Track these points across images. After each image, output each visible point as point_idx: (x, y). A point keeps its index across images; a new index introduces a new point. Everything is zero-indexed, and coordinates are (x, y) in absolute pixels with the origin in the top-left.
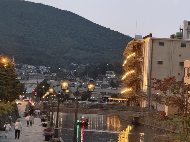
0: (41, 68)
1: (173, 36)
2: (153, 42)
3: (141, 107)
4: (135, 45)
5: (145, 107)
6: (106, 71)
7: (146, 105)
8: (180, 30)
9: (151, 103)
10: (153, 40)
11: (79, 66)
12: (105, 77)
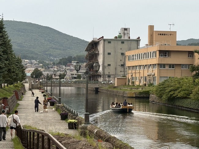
0: (33, 61)
1: (116, 37)
3: (99, 82)
4: (93, 44)
6: (72, 61)
7: (102, 80)
8: (119, 33)
9: (105, 79)
10: (104, 40)
11: (55, 59)
12: (71, 65)
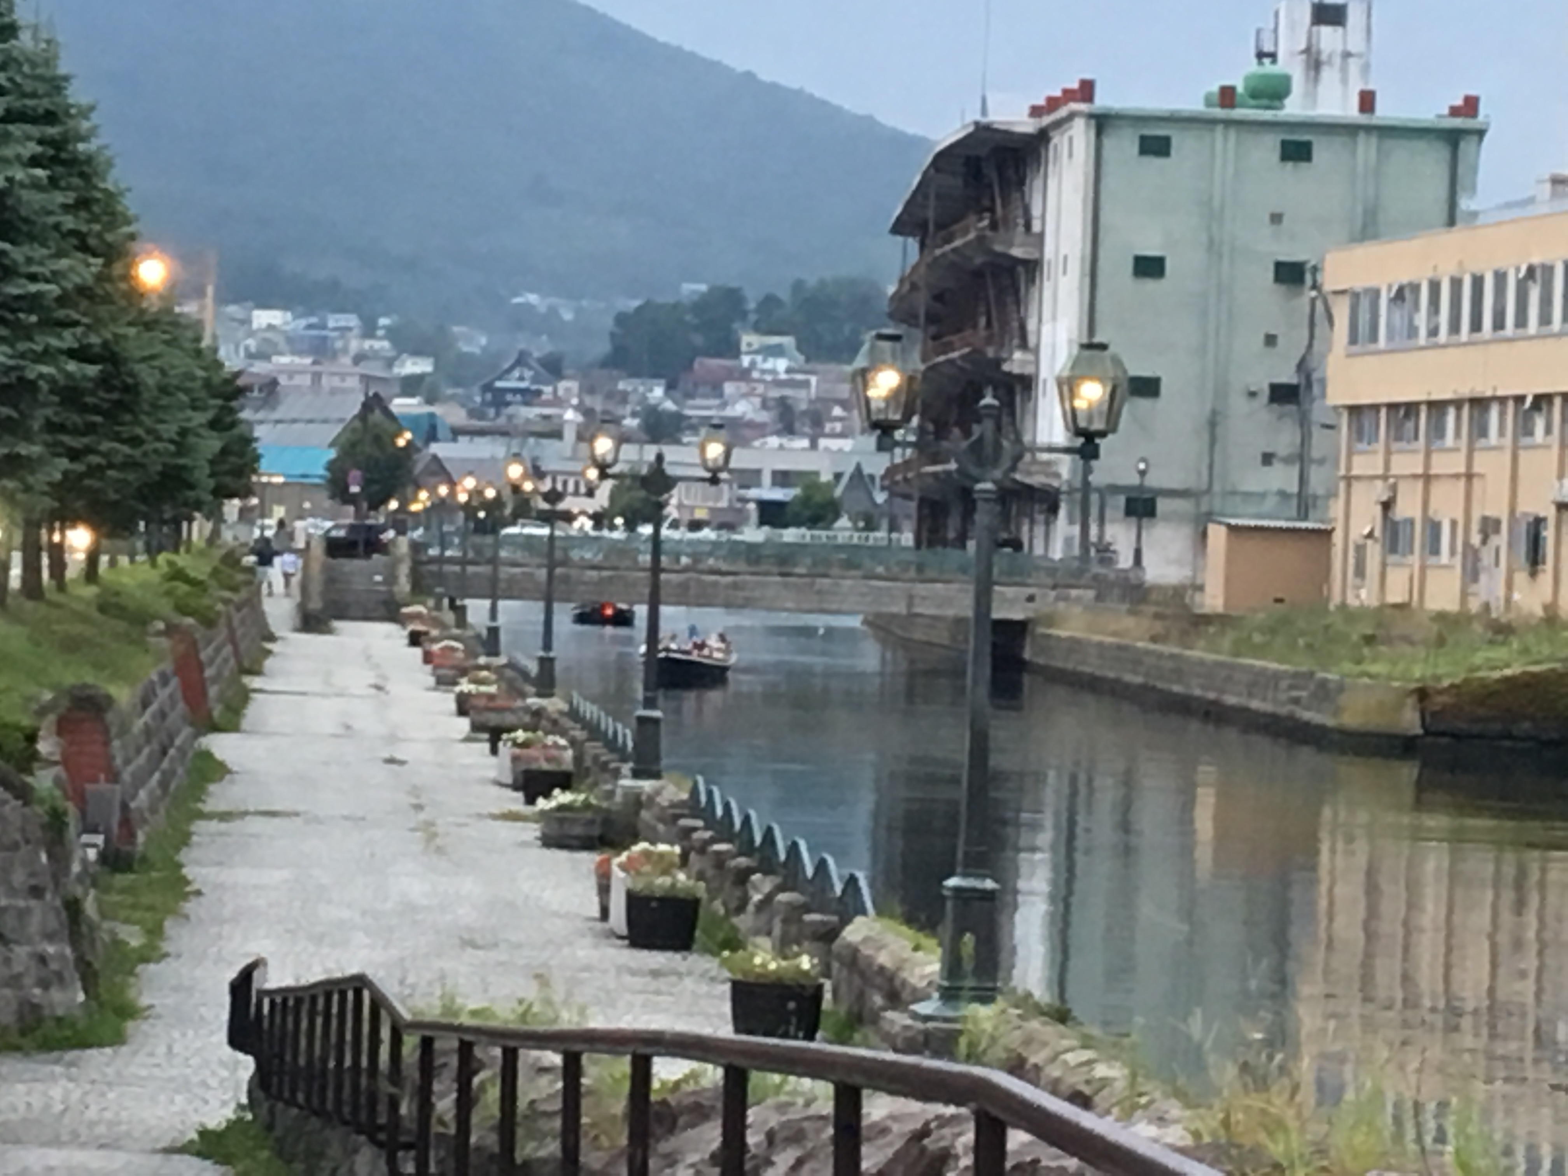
0: (336, 323)
1: (1227, 96)
2: (1100, 132)
3: (1031, 559)
4: (978, 159)
5: (1057, 553)
6: (745, 339)
7: (1068, 541)
8: (1260, 55)
9: (1094, 531)
10: (1102, 123)
12: (736, 375)
